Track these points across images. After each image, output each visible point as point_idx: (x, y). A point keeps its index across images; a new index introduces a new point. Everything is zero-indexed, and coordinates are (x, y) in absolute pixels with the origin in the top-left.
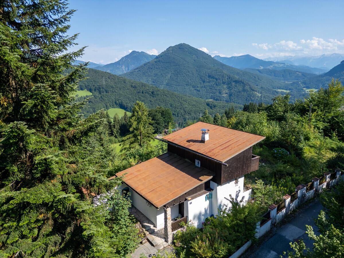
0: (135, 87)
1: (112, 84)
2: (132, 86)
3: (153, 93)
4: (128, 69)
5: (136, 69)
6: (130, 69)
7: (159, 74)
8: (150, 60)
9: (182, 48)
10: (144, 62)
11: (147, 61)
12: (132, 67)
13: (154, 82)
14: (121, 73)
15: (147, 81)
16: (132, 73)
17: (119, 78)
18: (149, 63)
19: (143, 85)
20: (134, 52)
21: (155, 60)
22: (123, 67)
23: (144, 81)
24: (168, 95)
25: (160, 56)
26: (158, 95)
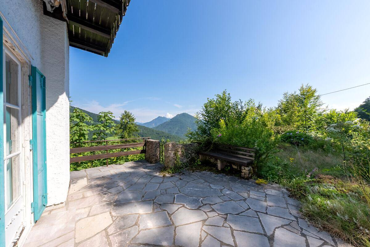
0: (158, 134)
1: (146, 132)
2: (157, 133)
3: (168, 137)
4: (156, 125)
5: (160, 125)
6: (157, 125)
7: (172, 127)
8: (168, 120)
9: (184, 115)
10: (164, 122)
11: (166, 121)
12: (158, 124)
13: (169, 132)
14: (152, 127)
15: (166, 131)
16: (158, 127)
17: (150, 129)
18: (167, 122)
19: (163, 133)
20: (159, 117)
21: (171, 121)
22: (153, 124)
23: (164, 131)
24: (176, 138)
25: (173, 119)
26: (171, 138)
